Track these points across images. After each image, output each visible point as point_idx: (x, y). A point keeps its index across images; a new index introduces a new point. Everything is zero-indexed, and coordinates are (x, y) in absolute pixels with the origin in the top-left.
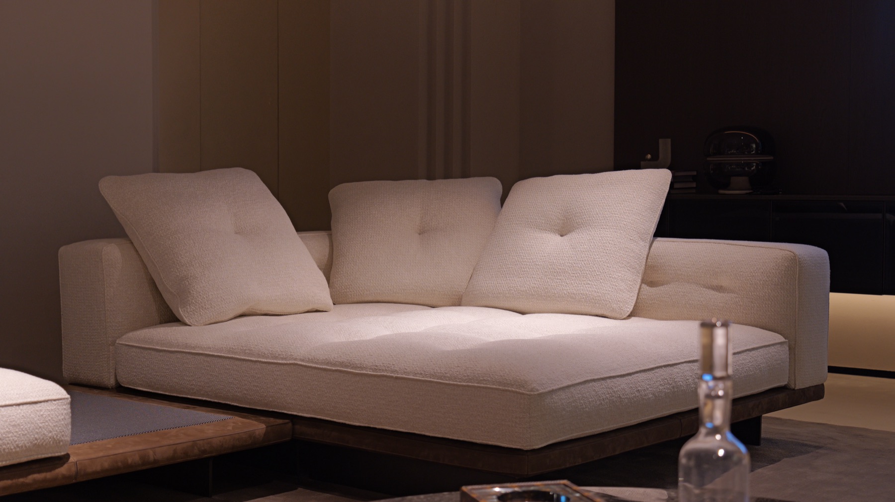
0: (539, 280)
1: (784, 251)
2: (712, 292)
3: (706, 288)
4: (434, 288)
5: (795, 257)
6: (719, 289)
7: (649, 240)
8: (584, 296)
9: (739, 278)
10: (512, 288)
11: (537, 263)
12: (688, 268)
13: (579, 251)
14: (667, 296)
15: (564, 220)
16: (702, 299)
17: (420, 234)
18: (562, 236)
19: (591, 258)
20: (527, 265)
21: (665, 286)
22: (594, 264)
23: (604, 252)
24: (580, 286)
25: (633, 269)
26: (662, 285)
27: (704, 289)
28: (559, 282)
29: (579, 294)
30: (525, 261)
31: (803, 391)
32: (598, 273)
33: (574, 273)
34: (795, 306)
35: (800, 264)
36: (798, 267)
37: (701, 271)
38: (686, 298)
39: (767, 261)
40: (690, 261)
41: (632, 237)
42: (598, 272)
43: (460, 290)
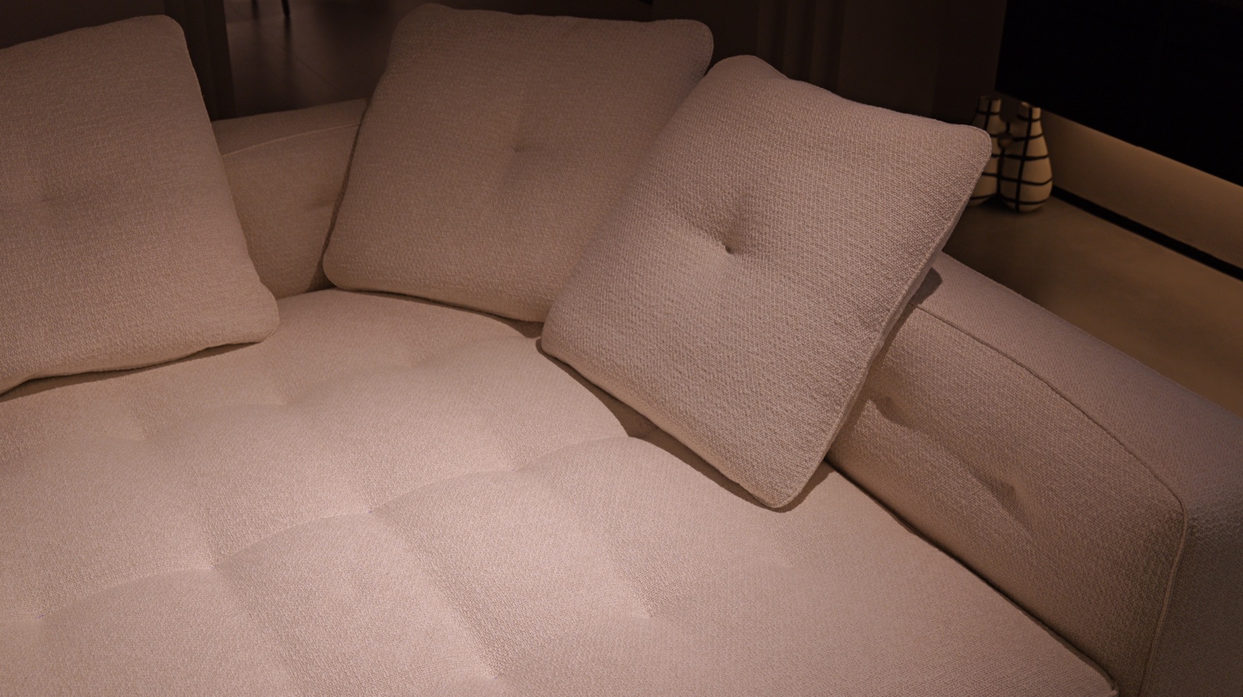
0: (649, 354)
1: (1160, 485)
2: (988, 496)
3: (980, 479)
4: (500, 288)
5: (1182, 515)
6: (1004, 493)
7: (884, 324)
8: (710, 434)
9: (1043, 500)
10: (604, 352)
11: (656, 313)
12: (954, 415)
13: (728, 318)
14: (903, 457)
15: (736, 216)
16: (964, 502)
17: (517, 151)
18: (729, 250)
19: (744, 347)
20: (639, 308)
21: (906, 429)
22: (745, 366)
23: (770, 343)
24: (708, 405)
25: (825, 395)
27: (974, 480)
28: (678, 377)
29: (702, 423)
30: (638, 299)
32: (746, 391)
33: (705, 371)
34: (1157, 621)
35: (1192, 534)
36: (1183, 540)
37: (976, 436)
38: (935, 482)
39: (1113, 493)
40: (962, 399)
41: (840, 316)
42: (747, 387)
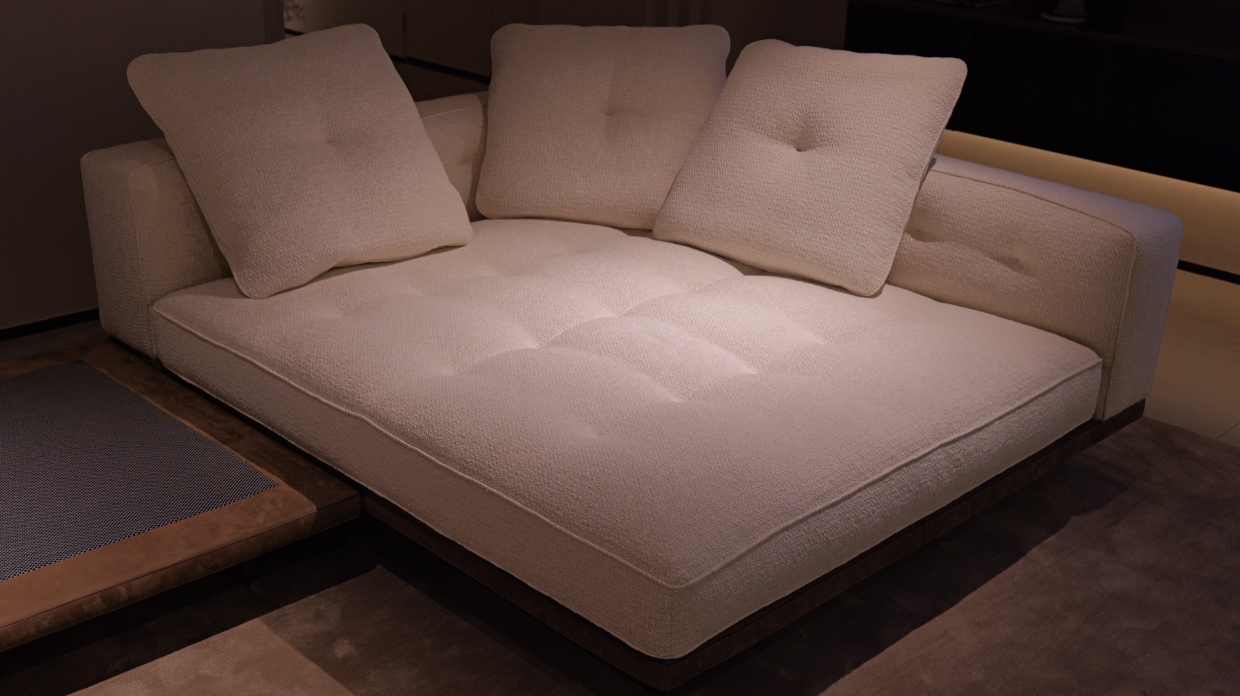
0: (759, 219)
1: (1116, 228)
2: (1003, 267)
3: (995, 259)
4: (618, 204)
5: (1132, 241)
6: (1014, 264)
7: (920, 176)
8: (818, 257)
9: (1044, 256)
10: (720, 225)
11: (759, 193)
12: (973, 224)
13: (818, 184)
14: (938, 260)
15: (804, 127)
16: (986, 275)
17: (608, 114)
18: (799, 150)
19: (834, 199)
20: (744, 193)
21: (937, 243)
22: (837, 210)
23: (852, 193)
24: (813, 240)
25: (892, 221)
26: (933, 240)
27: (992, 260)
28: (786, 228)
29: (811, 252)
30: (743, 187)
31: (1113, 419)
32: (840, 225)
33: (807, 219)
34: (1121, 310)
35: (1138, 252)
36: (1134, 256)
37: (990, 233)
38: (964, 269)
39: (1089, 239)
40: (976, 214)
41: (896, 172)
42: (841, 222)
43: (654, 208)
